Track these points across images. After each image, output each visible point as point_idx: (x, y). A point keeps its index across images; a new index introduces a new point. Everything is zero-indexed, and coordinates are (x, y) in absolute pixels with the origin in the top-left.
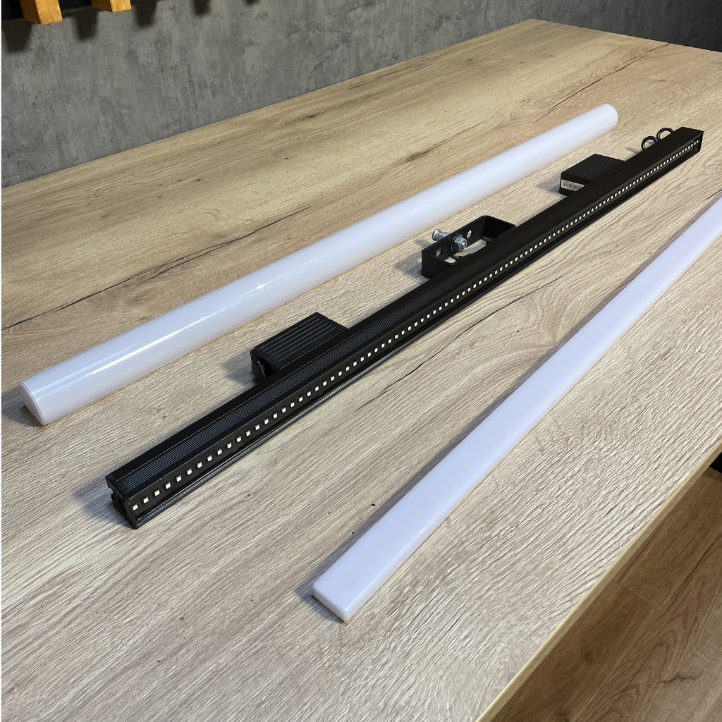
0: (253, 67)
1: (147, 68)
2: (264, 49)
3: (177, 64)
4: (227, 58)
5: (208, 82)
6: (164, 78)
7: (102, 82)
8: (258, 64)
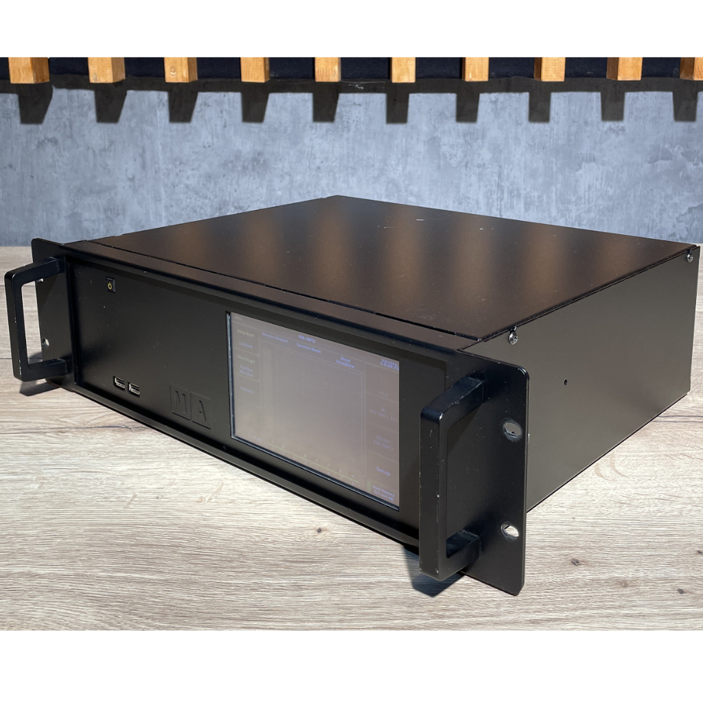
0: (590, 188)
1: (448, 159)
2: (611, 170)
3: (487, 162)
4: (554, 170)
5: (523, 192)
6: (466, 175)
7: (393, 163)
8: (599, 187)
